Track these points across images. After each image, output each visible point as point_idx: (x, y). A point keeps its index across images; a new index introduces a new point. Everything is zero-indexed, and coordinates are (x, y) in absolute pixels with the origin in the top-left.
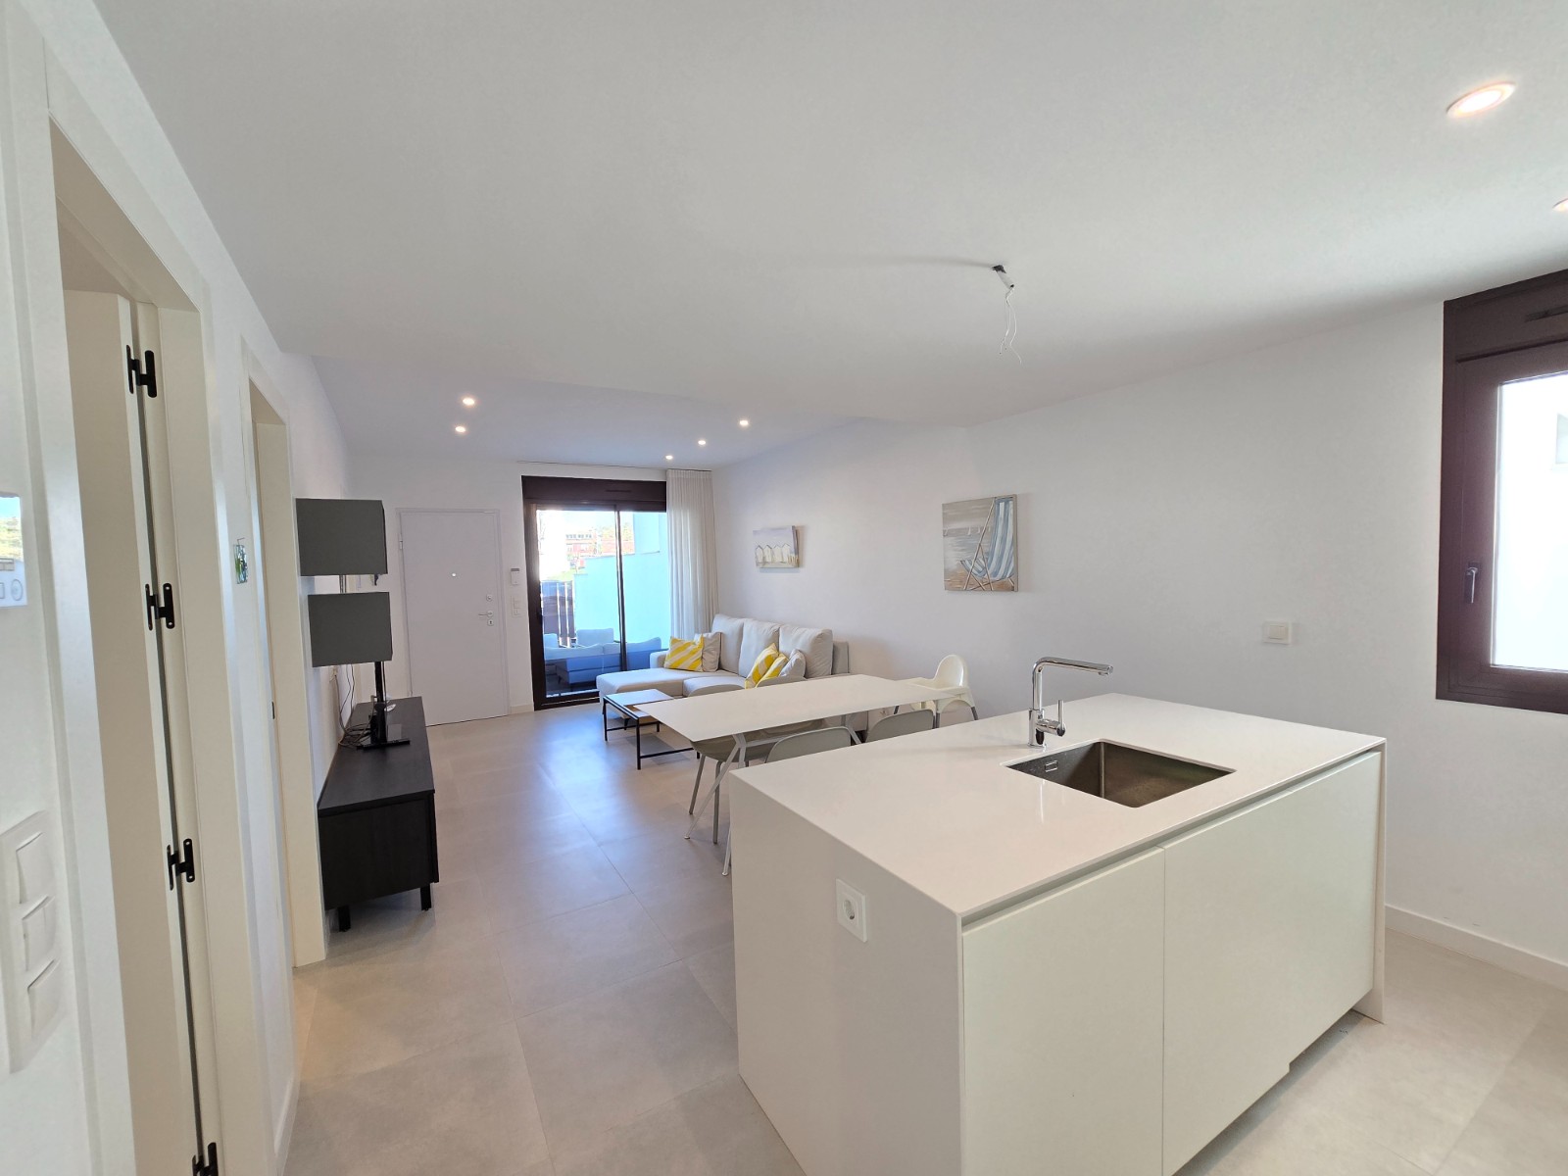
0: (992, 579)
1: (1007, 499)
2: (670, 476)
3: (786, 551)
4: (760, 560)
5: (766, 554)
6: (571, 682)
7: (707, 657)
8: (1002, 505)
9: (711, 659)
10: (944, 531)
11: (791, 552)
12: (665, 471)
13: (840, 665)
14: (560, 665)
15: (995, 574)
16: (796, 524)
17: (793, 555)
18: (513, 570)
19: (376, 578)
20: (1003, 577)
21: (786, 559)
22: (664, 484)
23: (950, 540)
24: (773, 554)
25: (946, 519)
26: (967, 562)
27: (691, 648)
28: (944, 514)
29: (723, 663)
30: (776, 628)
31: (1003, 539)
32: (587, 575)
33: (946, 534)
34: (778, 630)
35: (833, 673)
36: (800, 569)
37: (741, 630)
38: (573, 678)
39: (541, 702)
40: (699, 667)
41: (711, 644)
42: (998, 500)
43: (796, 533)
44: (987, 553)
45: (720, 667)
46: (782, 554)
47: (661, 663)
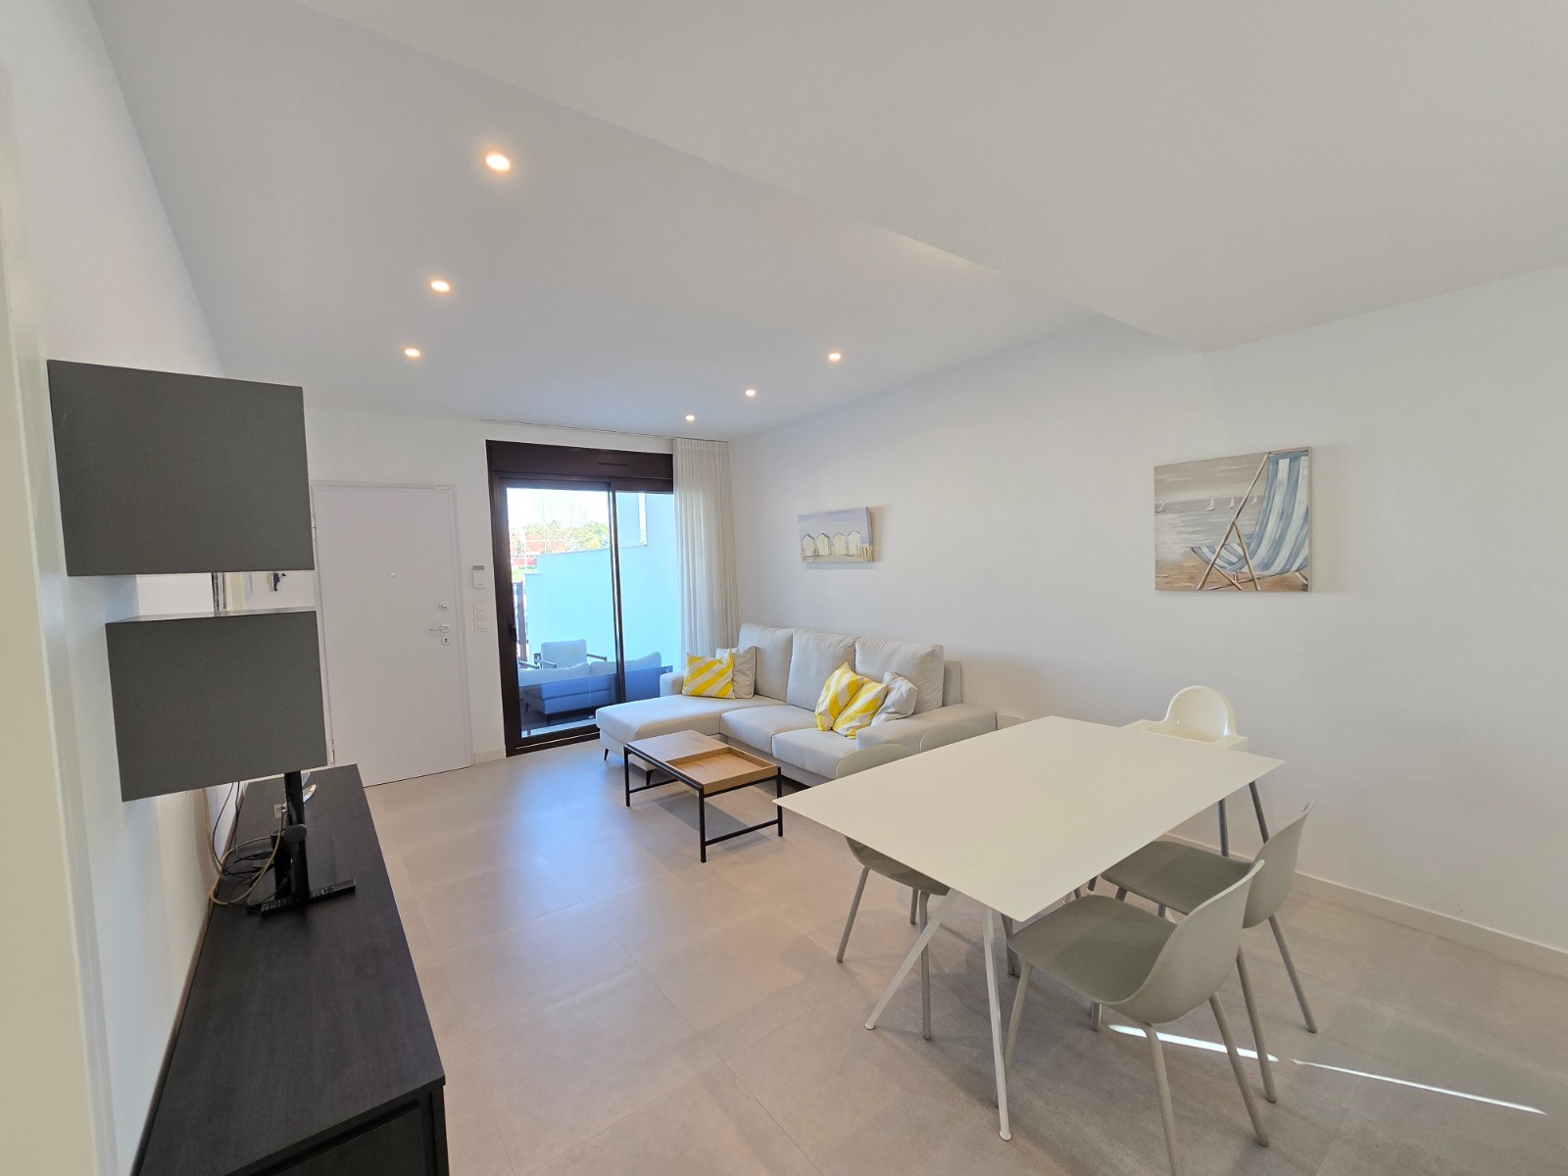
0: (1257, 573)
1: (1294, 456)
2: (679, 447)
3: (856, 541)
4: (809, 553)
5: (819, 546)
6: (546, 713)
7: (740, 678)
8: (1284, 464)
9: (745, 682)
10: (1157, 507)
11: (862, 542)
12: (672, 441)
13: (953, 694)
14: (536, 692)
15: (1266, 566)
16: (871, 502)
17: (867, 546)
18: (476, 568)
19: (277, 579)
20: (1282, 572)
21: (853, 551)
22: (669, 457)
23: (1168, 517)
24: (830, 545)
25: (1160, 487)
26: (1205, 550)
27: (717, 667)
28: (1156, 481)
29: (759, 686)
30: (849, 641)
31: (1286, 516)
32: (541, 574)
33: (1159, 510)
34: (853, 645)
35: (944, 704)
36: (876, 564)
37: (789, 642)
38: (550, 708)
39: (515, 745)
40: (730, 693)
41: (744, 663)
42: (1274, 458)
43: (871, 516)
44: (1250, 536)
45: (756, 692)
46: (847, 543)
47: (678, 688)
